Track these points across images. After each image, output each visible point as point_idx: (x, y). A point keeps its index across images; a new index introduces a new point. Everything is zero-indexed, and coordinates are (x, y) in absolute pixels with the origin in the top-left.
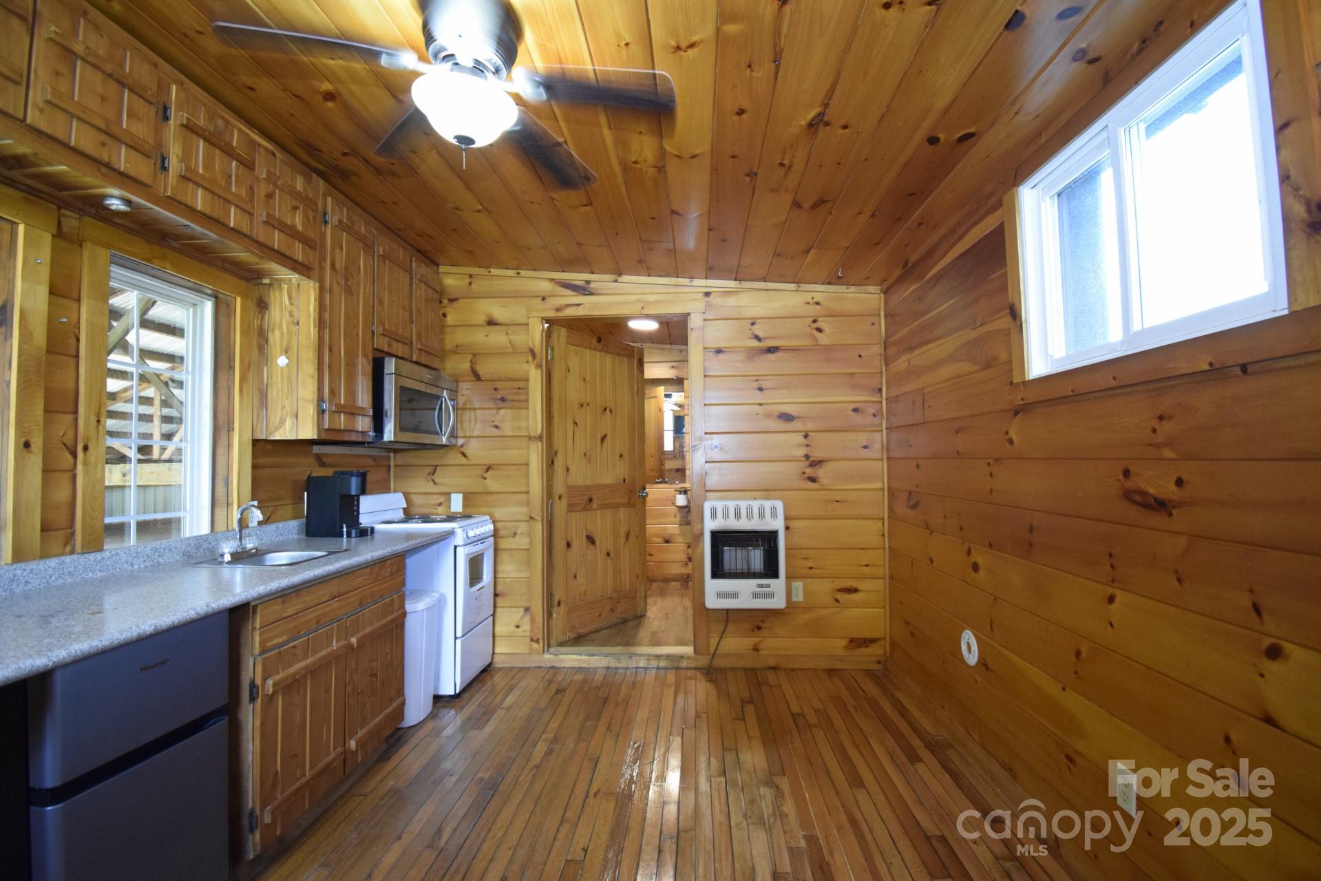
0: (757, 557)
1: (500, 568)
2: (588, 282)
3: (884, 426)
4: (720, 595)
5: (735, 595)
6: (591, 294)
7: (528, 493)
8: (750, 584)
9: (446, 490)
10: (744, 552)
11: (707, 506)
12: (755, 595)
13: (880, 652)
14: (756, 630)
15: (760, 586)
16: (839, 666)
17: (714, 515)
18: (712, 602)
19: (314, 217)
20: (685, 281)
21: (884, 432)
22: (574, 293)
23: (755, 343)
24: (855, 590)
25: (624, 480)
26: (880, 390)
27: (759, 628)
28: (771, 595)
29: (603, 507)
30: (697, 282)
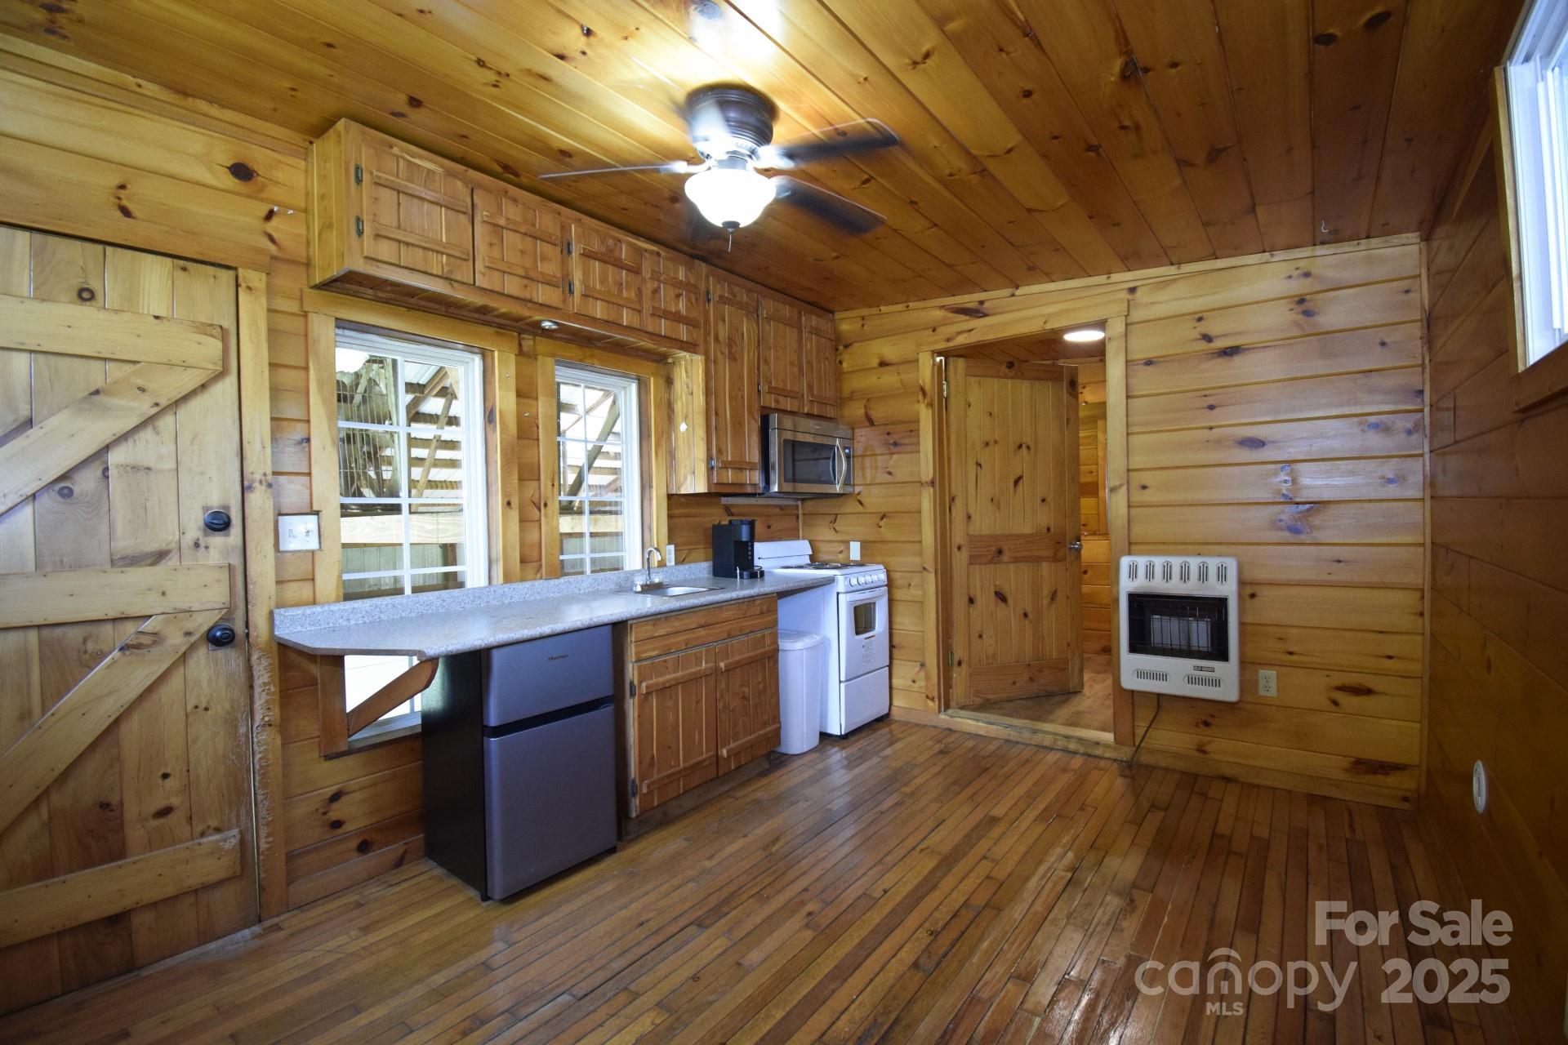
0: (1200, 632)
1: (897, 619)
2: (981, 303)
3: (1427, 449)
4: (1141, 674)
5: (1163, 677)
6: (986, 315)
7: (920, 542)
8: (1186, 665)
9: (845, 538)
10: (1183, 624)
11: (1125, 562)
12: (1191, 680)
13: (1412, 785)
14: (1202, 726)
15: (1201, 669)
16: (1333, 793)
17: (1133, 573)
18: (1129, 682)
19: (696, 299)
20: (1102, 279)
21: (1427, 457)
22: (967, 317)
23: (1203, 345)
24: (1369, 692)
25: (1048, 529)
26: (1421, 392)
27: (1206, 724)
28: (1217, 683)
29: (1016, 560)
30: (1116, 277)
